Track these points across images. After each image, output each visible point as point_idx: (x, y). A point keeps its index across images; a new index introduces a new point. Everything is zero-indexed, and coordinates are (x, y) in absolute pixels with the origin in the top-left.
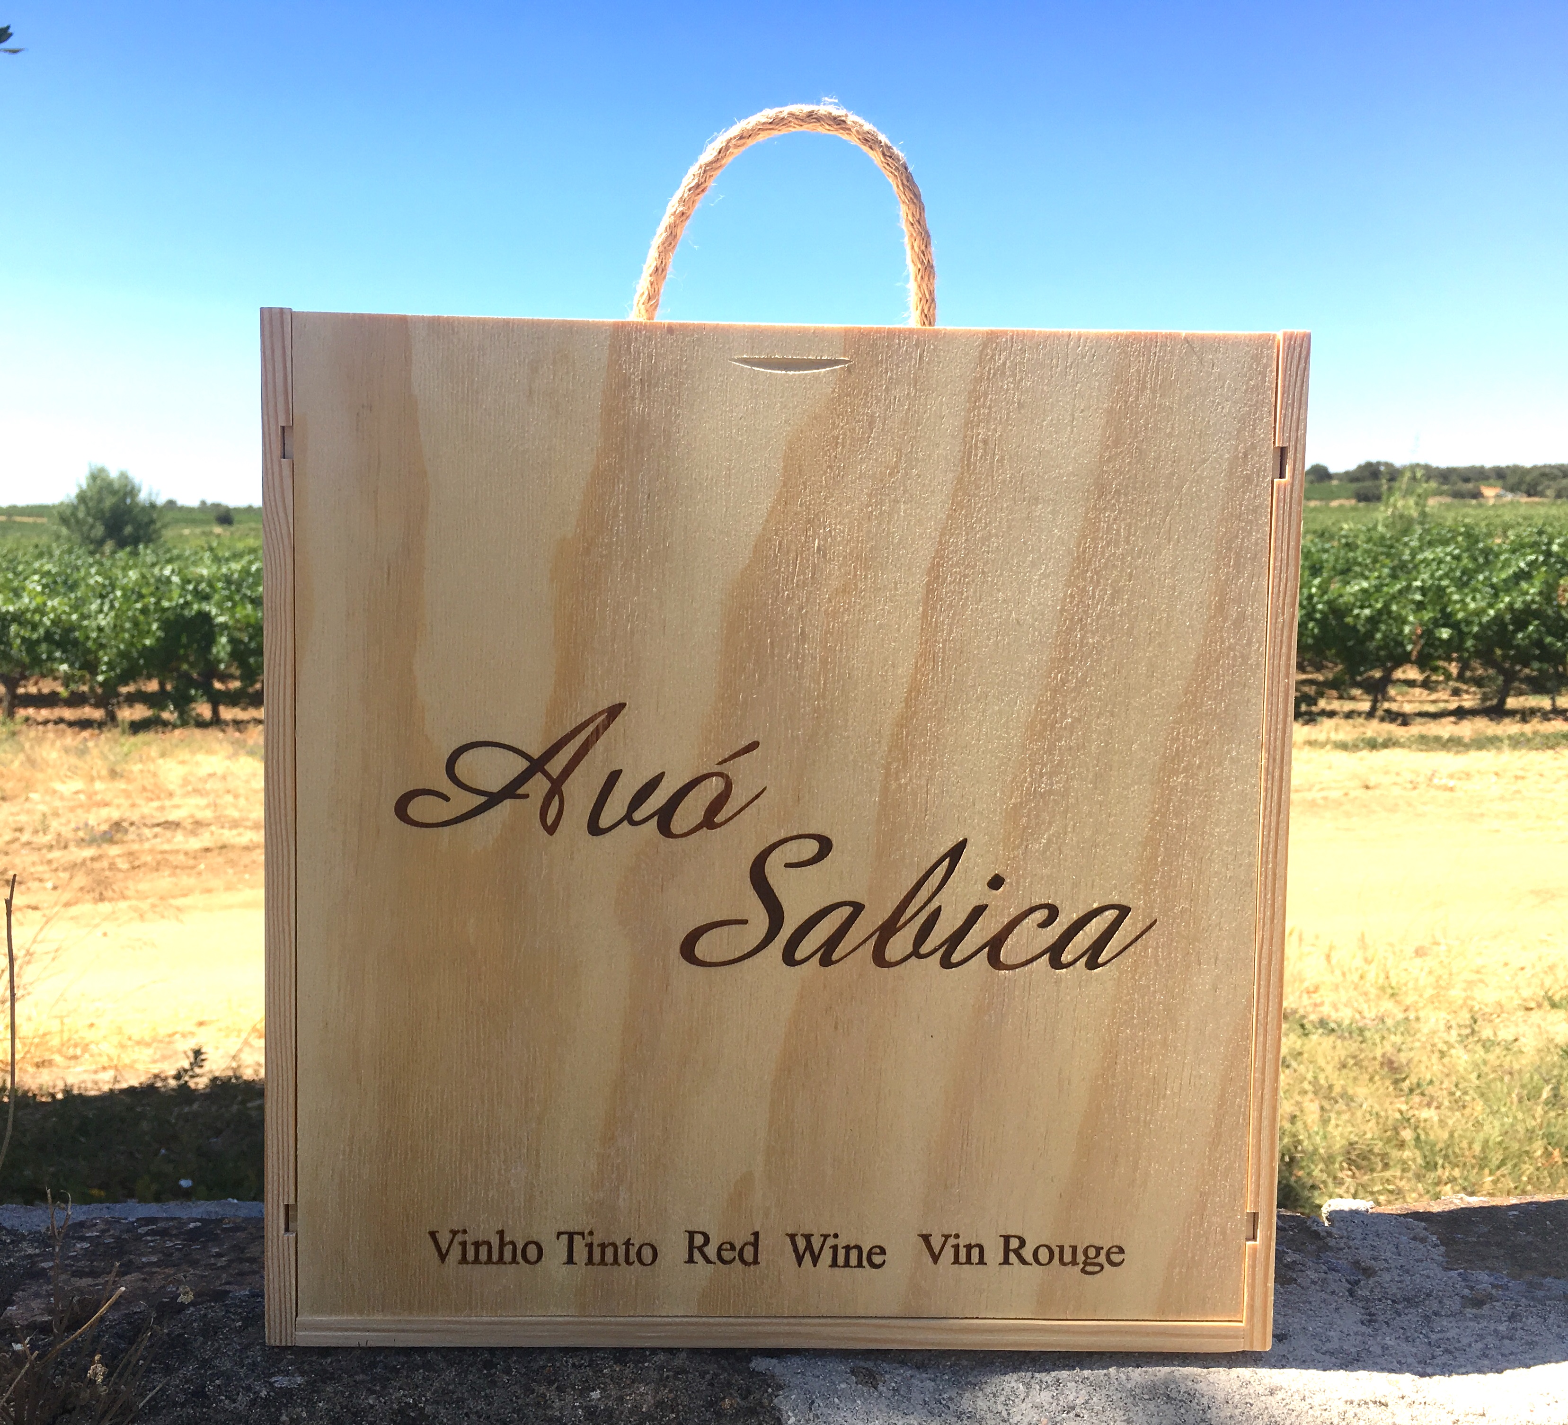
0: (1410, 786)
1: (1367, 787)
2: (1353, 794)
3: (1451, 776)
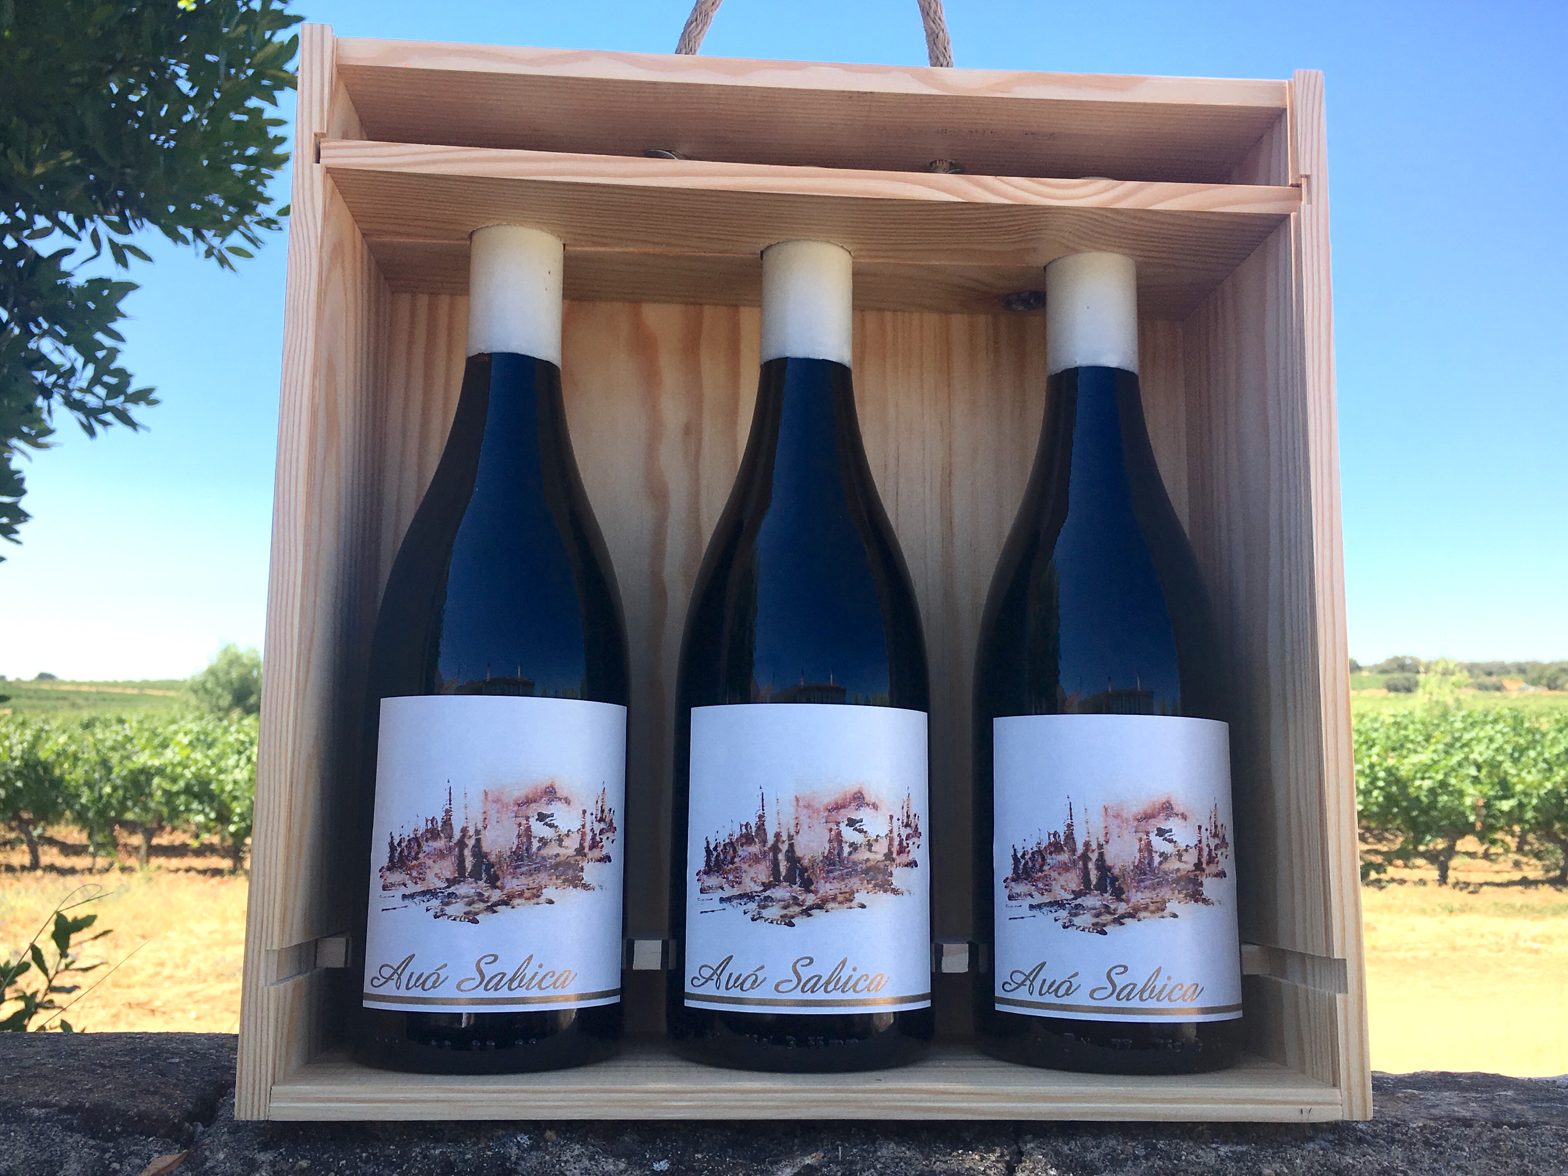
0: (1495, 948)
1: (1454, 948)
2: (1441, 954)
3: (1534, 940)
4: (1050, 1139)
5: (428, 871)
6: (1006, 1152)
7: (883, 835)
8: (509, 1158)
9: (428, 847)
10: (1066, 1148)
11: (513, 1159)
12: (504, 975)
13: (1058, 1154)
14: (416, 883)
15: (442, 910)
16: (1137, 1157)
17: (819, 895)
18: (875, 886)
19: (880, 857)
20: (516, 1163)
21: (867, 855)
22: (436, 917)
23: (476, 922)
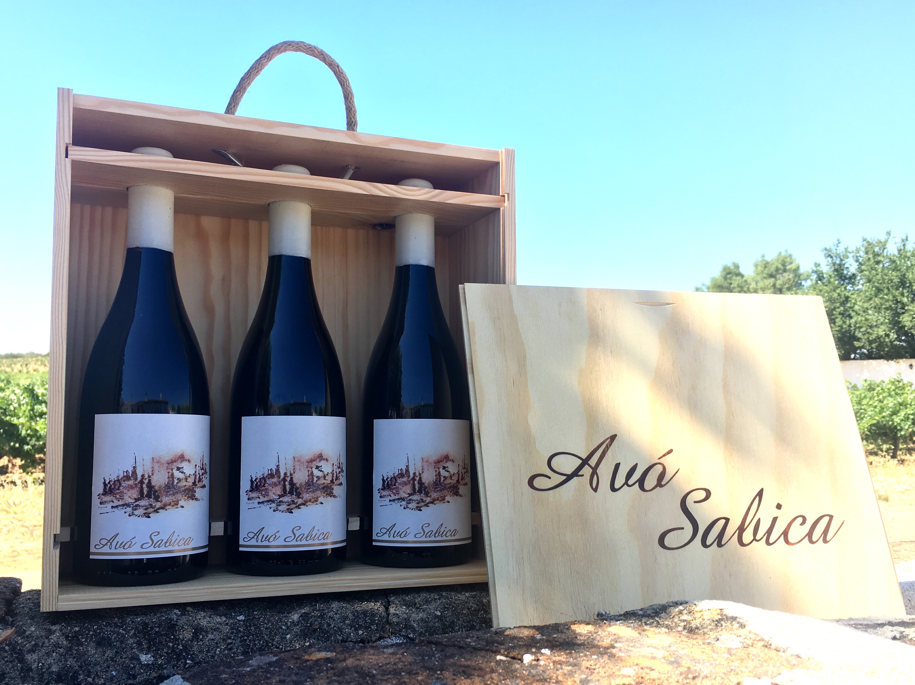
4: (399, 595)
5: (125, 495)
6: (383, 601)
7: (330, 472)
8: (173, 620)
9: (125, 484)
10: (407, 598)
11: (175, 620)
12: (163, 540)
13: (404, 600)
14: (119, 501)
15: (133, 513)
16: (436, 599)
17: (304, 499)
18: (327, 494)
19: (329, 482)
20: (176, 622)
21: (324, 481)
22: (129, 516)
23: (149, 517)
